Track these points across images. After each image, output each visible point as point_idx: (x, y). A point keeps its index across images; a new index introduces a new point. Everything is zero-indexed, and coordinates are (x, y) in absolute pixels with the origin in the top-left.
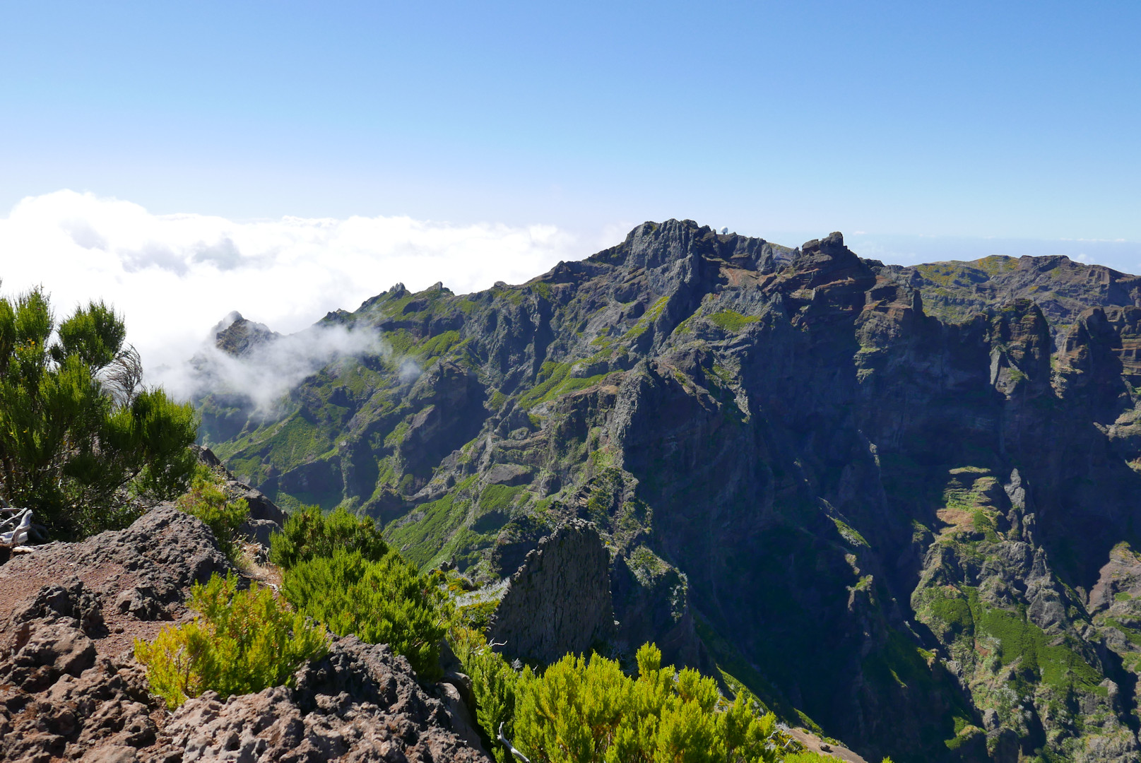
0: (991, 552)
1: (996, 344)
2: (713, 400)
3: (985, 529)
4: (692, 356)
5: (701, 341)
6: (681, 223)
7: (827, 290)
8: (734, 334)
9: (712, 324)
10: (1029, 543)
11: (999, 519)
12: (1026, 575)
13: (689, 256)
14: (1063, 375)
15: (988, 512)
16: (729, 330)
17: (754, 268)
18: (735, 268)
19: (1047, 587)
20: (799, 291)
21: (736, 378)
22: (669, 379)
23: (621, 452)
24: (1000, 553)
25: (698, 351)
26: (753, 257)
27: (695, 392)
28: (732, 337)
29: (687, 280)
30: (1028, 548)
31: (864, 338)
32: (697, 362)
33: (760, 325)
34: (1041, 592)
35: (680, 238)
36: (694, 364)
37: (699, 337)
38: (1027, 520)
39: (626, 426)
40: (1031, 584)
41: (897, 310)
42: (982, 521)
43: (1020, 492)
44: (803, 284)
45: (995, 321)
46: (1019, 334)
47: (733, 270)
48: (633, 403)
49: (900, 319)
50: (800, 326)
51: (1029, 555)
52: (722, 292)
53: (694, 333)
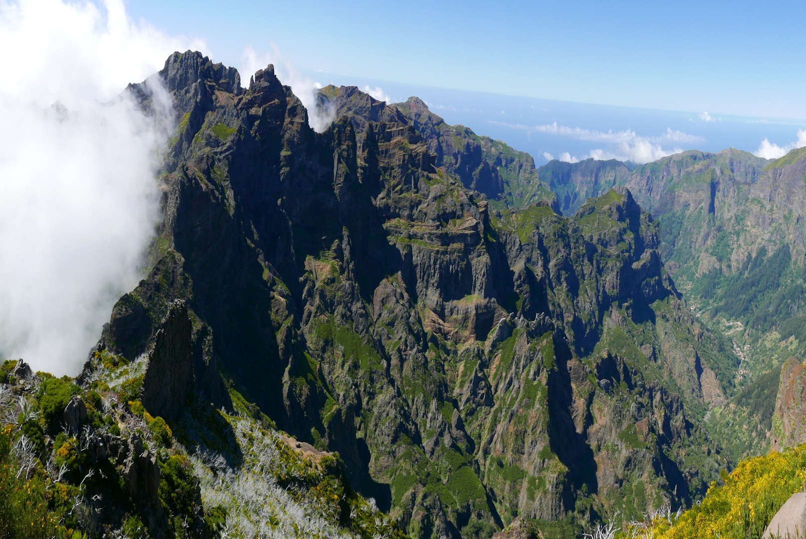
0: (338, 290)
1: (336, 147)
2: (217, 193)
3: (336, 275)
4: (205, 160)
5: (208, 149)
6: (194, 53)
7: (268, 109)
8: (224, 142)
9: (213, 134)
10: (352, 281)
11: (341, 267)
12: (352, 303)
13: (199, 81)
14: (362, 168)
15: (336, 263)
16: (221, 139)
17: (231, 92)
18: (222, 90)
19: (360, 309)
20: (254, 109)
21: (227, 177)
22: (195, 178)
23: (173, 238)
24: (342, 289)
25: (208, 156)
26: (231, 83)
27: (208, 187)
28: (224, 144)
29: (198, 100)
30: (352, 284)
31: (285, 144)
32: (208, 165)
33: (236, 135)
34: (358, 312)
35: (194, 66)
36: (207, 166)
37: (207, 144)
38: (351, 266)
39: (174, 217)
40: (354, 309)
41: (298, 123)
42: (333, 269)
43: (348, 247)
44: (256, 104)
45: (335, 131)
46: (345, 141)
47: (221, 92)
48: (177, 198)
49: (299, 130)
50: (256, 136)
51: (353, 287)
52: (217, 110)
53: (204, 141)
